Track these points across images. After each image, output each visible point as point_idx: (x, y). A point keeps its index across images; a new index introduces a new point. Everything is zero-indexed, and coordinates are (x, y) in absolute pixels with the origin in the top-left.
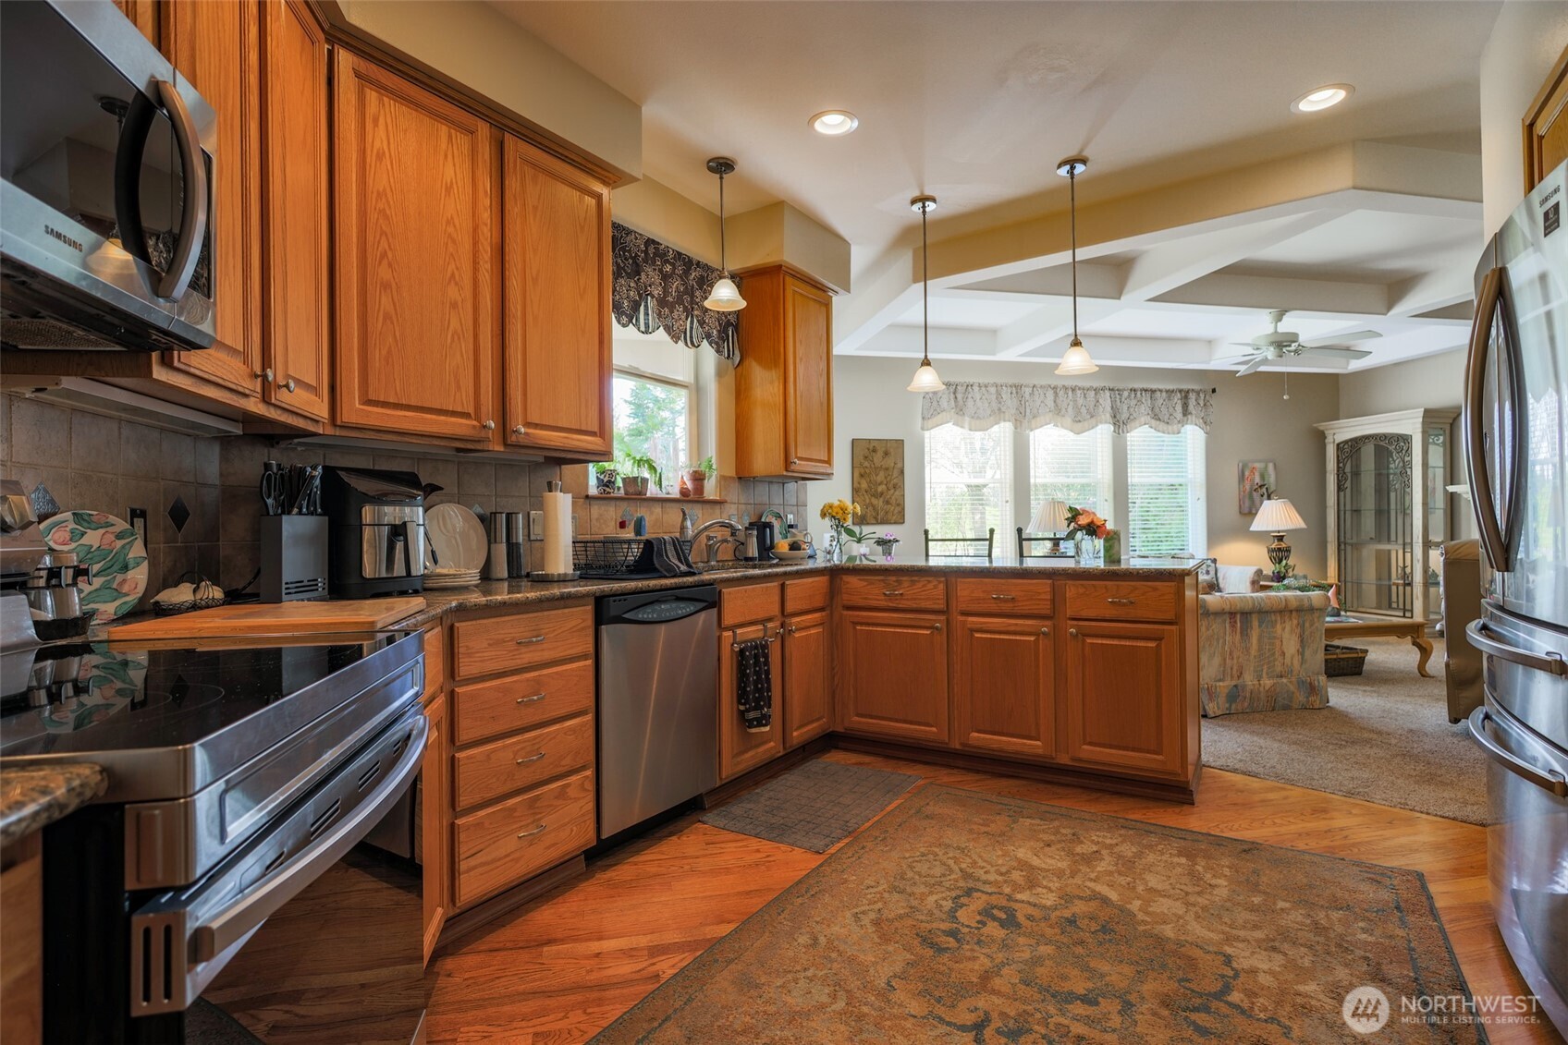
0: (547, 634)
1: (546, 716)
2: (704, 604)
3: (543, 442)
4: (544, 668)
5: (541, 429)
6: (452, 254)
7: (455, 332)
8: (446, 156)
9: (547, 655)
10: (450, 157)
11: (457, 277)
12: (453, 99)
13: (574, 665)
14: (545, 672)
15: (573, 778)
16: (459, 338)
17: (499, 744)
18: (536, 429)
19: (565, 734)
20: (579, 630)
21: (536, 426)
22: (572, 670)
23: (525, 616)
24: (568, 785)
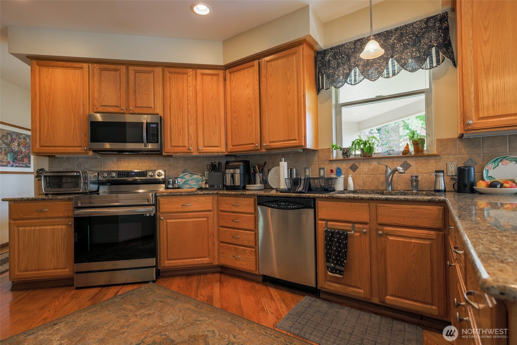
0: (240, 204)
1: (240, 227)
2: (303, 206)
3: (274, 147)
4: (239, 214)
5: (275, 143)
6: (249, 102)
7: (250, 122)
8: (247, 77)
9: (240, 210)
10: (248, 78)
11: (250, 108)
12: (243, 63)
13: (248, 215)
14: (240, 215)
15: (248, 249)
16: (251, 124)
17: (228, 229)
18: (273, 143)
19: (245, 234)
20: (249, 205)
21: (273, 142)
22: (247, 216)
23: (234, 198)
24: (247, 250)
